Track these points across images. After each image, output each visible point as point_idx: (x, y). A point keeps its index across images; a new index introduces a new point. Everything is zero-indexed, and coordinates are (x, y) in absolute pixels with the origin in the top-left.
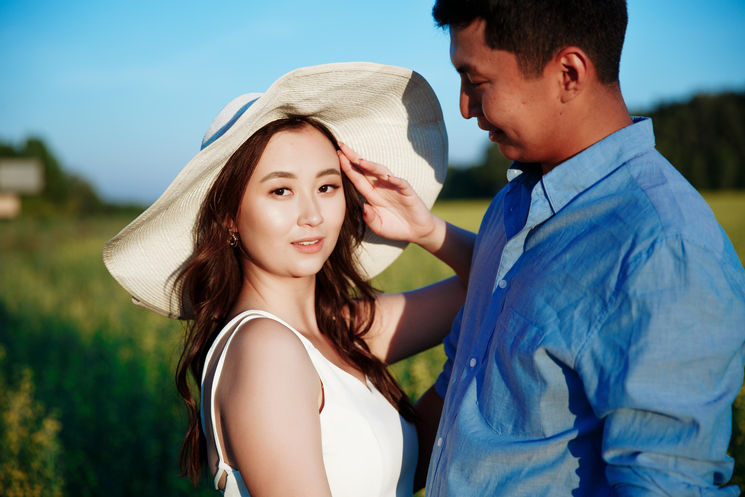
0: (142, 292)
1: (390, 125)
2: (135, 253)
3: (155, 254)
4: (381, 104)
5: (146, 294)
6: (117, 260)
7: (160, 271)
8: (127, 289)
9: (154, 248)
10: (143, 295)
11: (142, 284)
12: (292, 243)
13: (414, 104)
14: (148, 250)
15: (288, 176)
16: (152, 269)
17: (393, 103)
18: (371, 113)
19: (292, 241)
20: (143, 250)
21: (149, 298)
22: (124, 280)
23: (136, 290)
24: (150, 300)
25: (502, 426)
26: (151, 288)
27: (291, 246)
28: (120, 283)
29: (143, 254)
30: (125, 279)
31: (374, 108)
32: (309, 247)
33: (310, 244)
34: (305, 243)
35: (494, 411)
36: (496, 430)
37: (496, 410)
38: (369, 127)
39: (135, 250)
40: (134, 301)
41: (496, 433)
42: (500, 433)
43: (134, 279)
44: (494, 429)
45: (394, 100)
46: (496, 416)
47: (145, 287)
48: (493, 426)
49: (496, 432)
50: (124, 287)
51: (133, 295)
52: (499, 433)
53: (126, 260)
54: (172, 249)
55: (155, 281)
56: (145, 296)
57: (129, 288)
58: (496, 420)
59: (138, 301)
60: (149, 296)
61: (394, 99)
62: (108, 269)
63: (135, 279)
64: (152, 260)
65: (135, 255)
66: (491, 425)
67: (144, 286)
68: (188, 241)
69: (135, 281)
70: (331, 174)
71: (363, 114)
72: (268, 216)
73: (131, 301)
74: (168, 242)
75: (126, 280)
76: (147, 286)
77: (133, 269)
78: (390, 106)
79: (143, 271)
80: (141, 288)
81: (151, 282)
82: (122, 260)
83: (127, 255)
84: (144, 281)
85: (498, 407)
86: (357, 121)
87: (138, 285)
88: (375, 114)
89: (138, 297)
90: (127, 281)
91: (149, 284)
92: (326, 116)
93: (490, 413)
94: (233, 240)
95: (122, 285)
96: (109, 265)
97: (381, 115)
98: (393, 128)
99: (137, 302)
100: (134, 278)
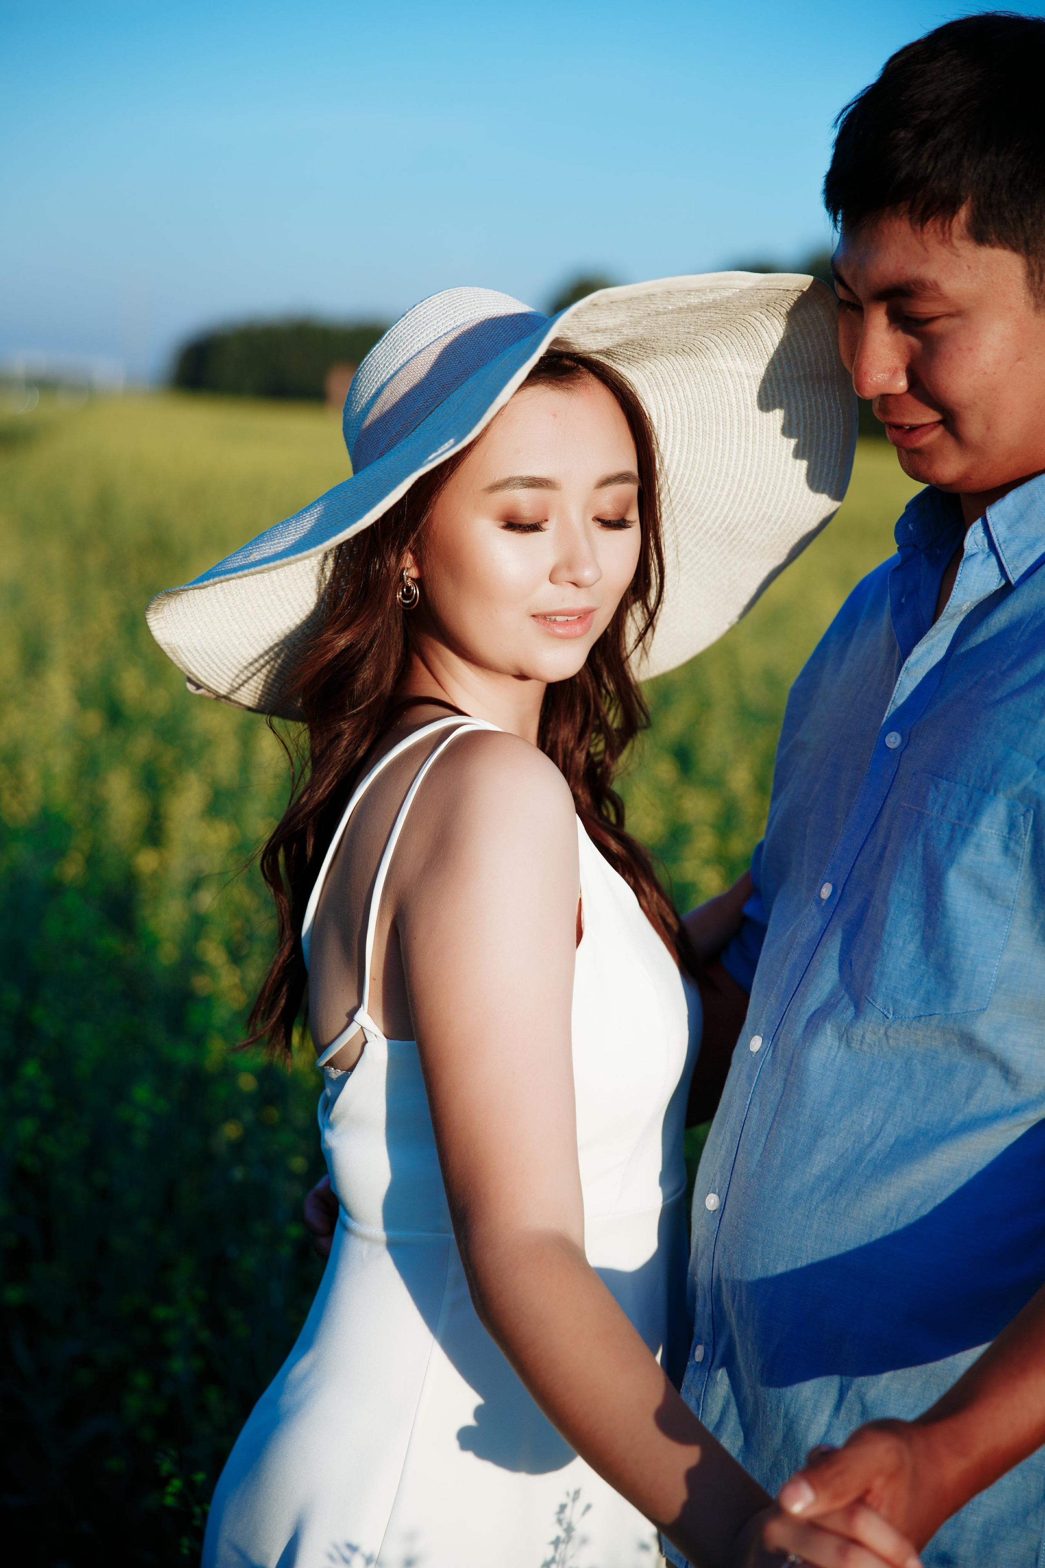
0: (209, 674)
1: (740, 375)
2: (205, 600)
3: (244, 605)
4: (732, 331)
5: (215, 677)
6: (170, 613)
7: (250, 638)
8: (180, 666)
9: (243, 591)
10: (209, 677)
11: (212, 660)
12: (533, 616)
13: (799, 336)
14: (232, 595)
15: (544, 485)
16: (235, 634)
17: (755, 330)
18: (708, 346)
19: (534, 612)
20: (221, 594)
21: (221, 684)
22: (179, 651)
23: (197, 670)
24: (222, 687)
25: (895, 1001)
26: (227, 668)
27: (532, 620)
28: (170, 655)
29: (222, 603)
30: (180, 647)
31: (716, 338)
32: (567, 625)
33: (567, 620)
34: (559, 618)
35: (882, 974)
36: (882, 1010)
37: (886, 970)
38: (698, 376)
39: (208, 594)
40: (191, 687)
41: (882, 1015)
42: (891, 1017)
43: (197, 650)
44: (878, 1007)
45: (759, 325)
46: (885, 982)
47: (217, 665)
48: (876, 1002)
49: (883, 1013)
50: (176, 662)
51: (191, 676)
52: (888, 1015)
53: (187, 613)
54: (278, 596)
55: (237, 657)
56: (212, 680)
57: (185, 664)
58: (884, 990)
59: (198, 687)
60: (222, 681)
61: (761, 323)
62: (151, 629)
63: (200, 650)
64: (238, 614)
65: (206, 604)
66: (871, 1001)
67: (214, 663)
68: (311, 582)
69: (199, 653)
70: (623, 483)
71: (692, 348)
72: (493, 560)
73: (186, 685)
74: (273, 582)
75: (182, 650)
76: (220, 665)
77: (199, 631)
78: (749, 335)
79: (218, 637)
80: (208, 666)
81: (230, 658)
82: (180, 613)
83: (190, 605)
84: (217, 656)
85: (891, 965)
86: (676, 362)
87: (204, 661)
88: (716, 350)
89: (198, 679)
90: (183, 653)
91: (225, 661)
92: (619, 353)
93: (872, 978)
94: (408, 595)
95: (174, 658)
96: (155, 622)
97: (727, 352)
98: (746, 382)
99: (194, 688)
100: (198, 648)
